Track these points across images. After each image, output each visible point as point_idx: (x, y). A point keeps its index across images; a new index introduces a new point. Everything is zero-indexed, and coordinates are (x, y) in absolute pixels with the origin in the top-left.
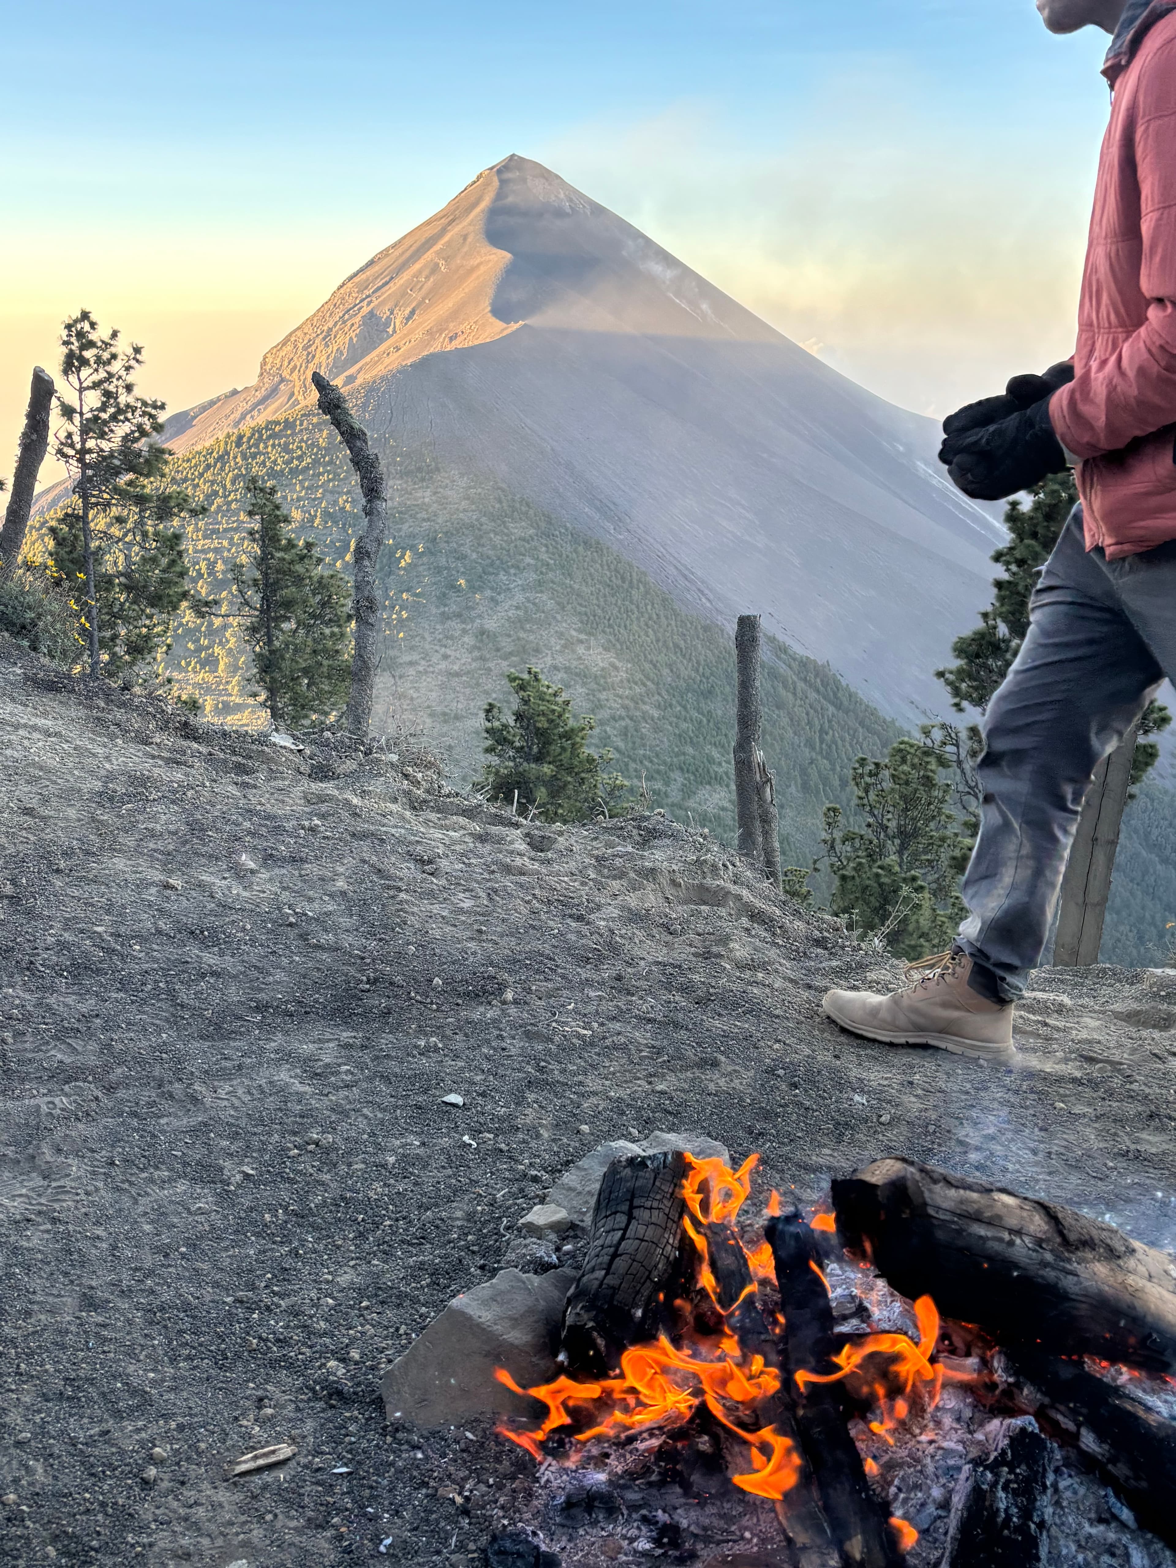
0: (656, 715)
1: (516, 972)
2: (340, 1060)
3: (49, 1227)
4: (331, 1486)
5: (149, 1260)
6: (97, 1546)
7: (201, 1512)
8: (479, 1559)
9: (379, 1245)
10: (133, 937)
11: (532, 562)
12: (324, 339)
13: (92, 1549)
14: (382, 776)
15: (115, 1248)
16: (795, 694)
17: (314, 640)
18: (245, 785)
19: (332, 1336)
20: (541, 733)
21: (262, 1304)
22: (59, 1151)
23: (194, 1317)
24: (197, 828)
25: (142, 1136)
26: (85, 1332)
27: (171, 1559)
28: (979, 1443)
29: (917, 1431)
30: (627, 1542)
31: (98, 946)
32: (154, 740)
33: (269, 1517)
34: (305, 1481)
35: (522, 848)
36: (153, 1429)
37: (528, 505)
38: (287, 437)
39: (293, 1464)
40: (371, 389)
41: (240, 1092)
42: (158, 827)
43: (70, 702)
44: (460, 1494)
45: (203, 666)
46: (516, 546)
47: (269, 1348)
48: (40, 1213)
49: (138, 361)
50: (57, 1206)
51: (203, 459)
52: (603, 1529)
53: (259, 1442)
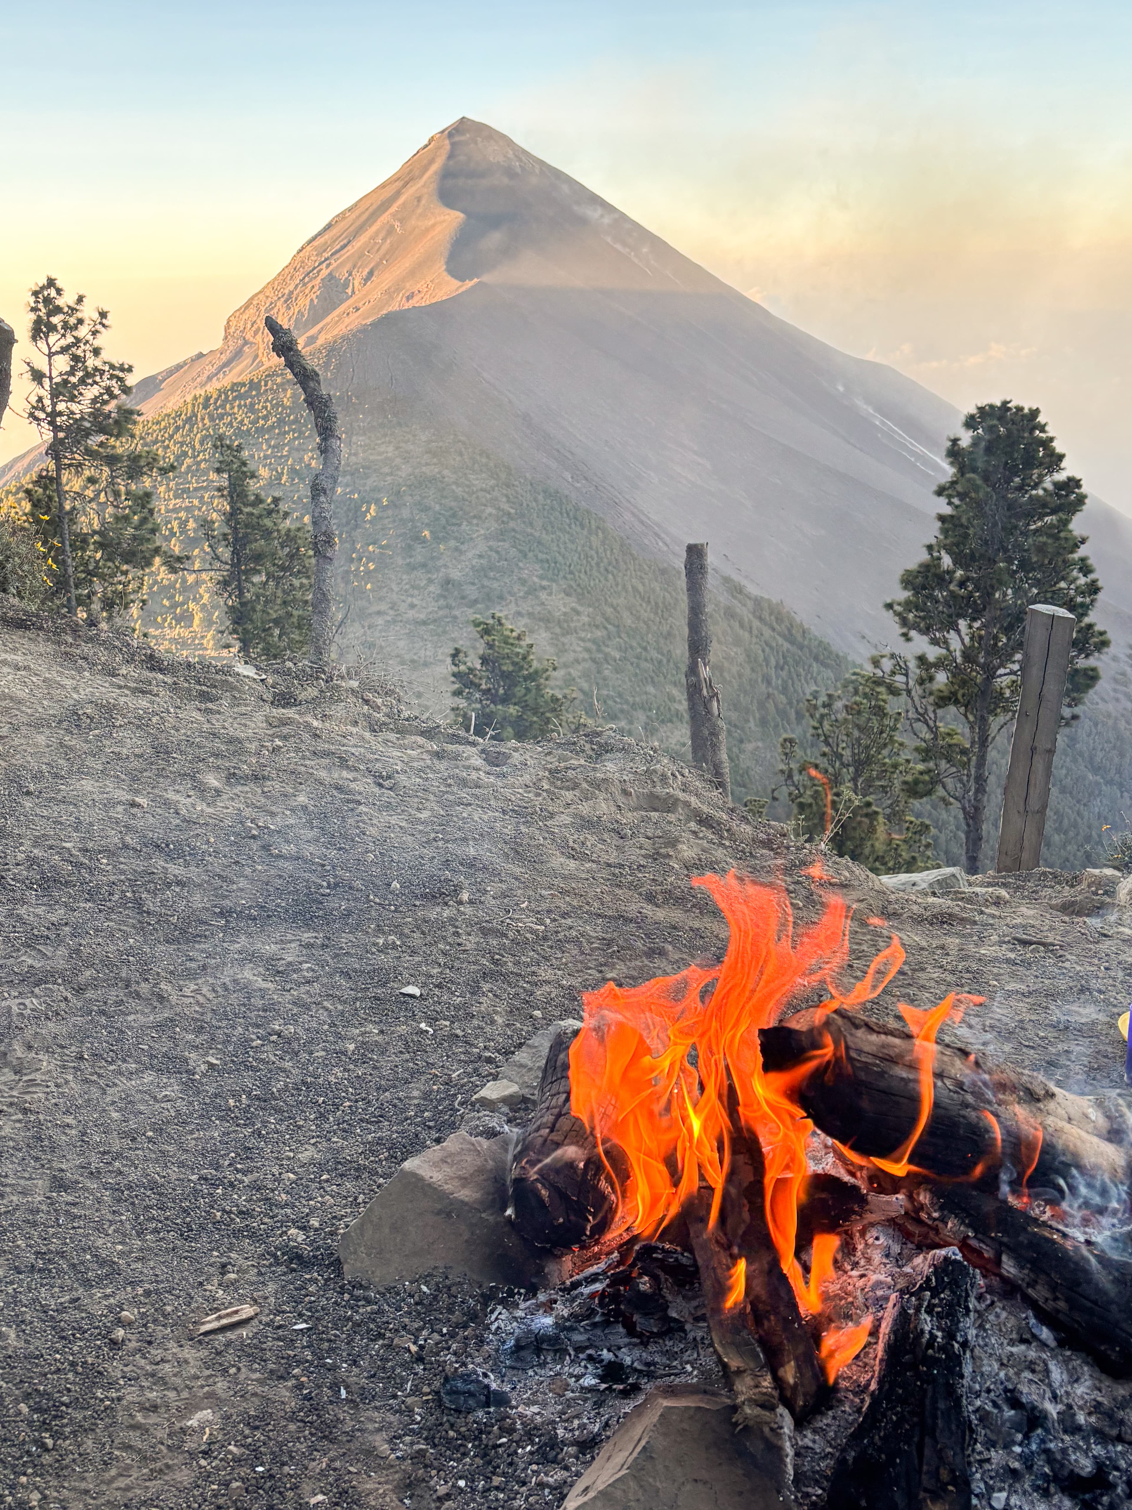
0: (618, 657)
1: (472, 875)
2: (302, 959)
3: (20, 1116)
4: (292, 1340)
5: (117, 1145)
6: (68, 1401)
7: (167, 1368)
8: (433, 1400)
9: (338, 1124)
10: (100, 852)
11: (494, 512)
12: (286, 301)
13: (63, 1404)
14: (342, 701)
15: (84, 1134)
16: (751, 632)
17: (284, 591)
18: (208, 711)
19: (293, 1206)
20: (505, 676)
21: (226, 1181)
22: (30, 1048)
23: (161, 1194)
24: (162, 751)
25: (110, 1032)
26: (55, 1210)
27: (139, 1411)
28: (906, 1275)
29: (849, 1267)
30: (573, 1379)
31: (67, 861)
32: (121, 672)
33: (233, 1371)
34: (267, 1337)
35: (477, 763)
36: (121, 1296)
37: (488, 457)
38: (252, 398)
39: (255, 1322)
40: (332, 349)
41: (205, 990)
42: (125, 751)
43: (40, 639)
44: (415, 1343)
45: (178, 622)
46: (477, 498)
47: (232, 1220)
48: (11, 1104)
49: (104, 326)
50: (28, 1097)
51: (172, 421)
52: (551, 1369)
53: (223, 1304)
